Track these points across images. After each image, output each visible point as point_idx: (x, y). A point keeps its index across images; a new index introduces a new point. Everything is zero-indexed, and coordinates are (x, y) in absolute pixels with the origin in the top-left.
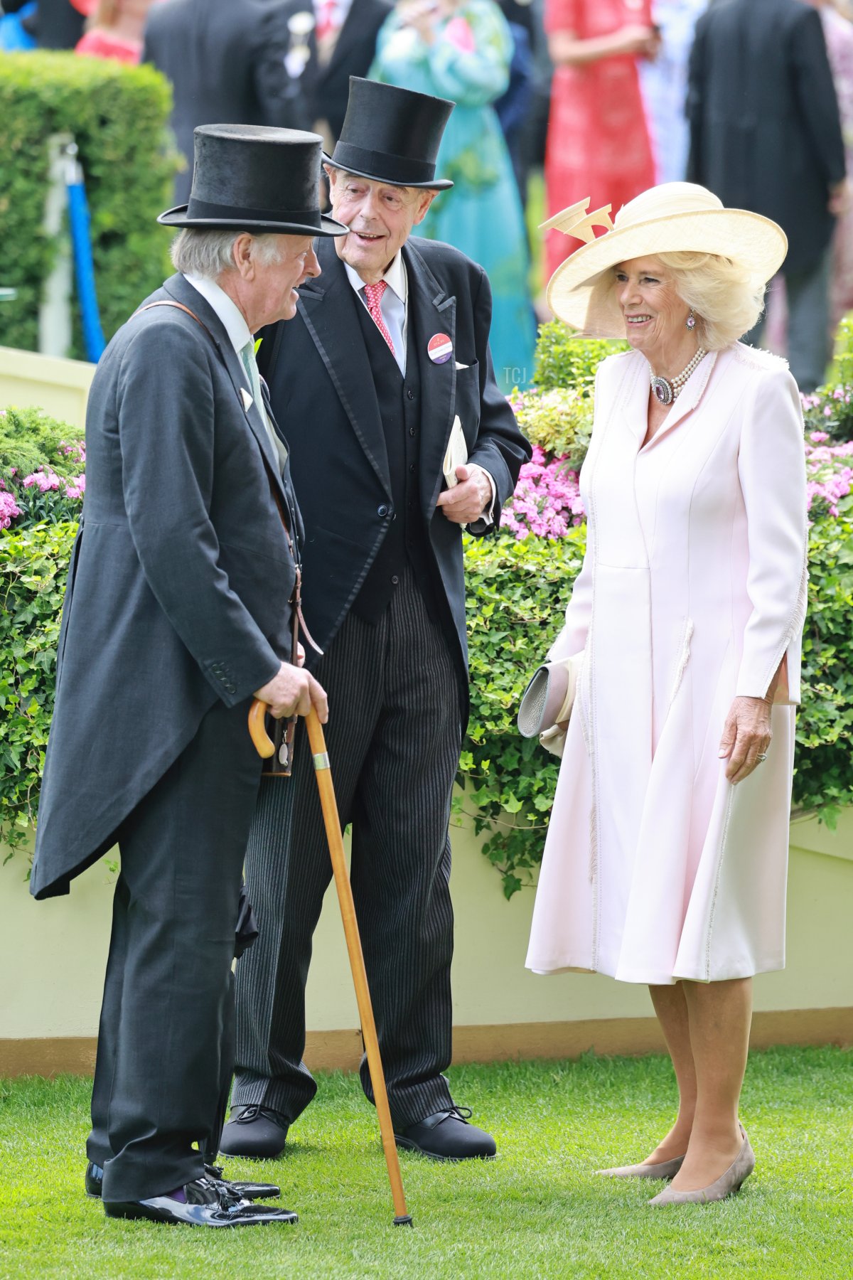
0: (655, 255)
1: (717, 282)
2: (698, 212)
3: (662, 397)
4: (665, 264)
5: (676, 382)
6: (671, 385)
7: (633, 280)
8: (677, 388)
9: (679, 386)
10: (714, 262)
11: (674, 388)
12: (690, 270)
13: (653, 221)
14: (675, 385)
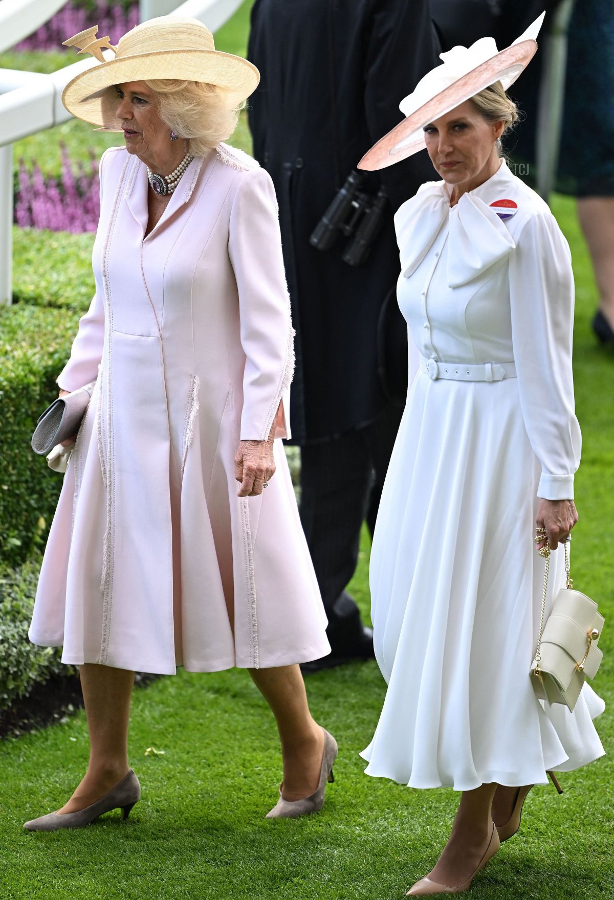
0: (143, 81)
1: (193, 105)
2: (169, 51)
3: (159, 190)
4: (150, 88)
5: (170, 179)
6: (166, 181)
7: (127, 98)
8: (171, 183)
9: (172, 182)
10: (194, 87)
11: (168, 183)
12: (172, 94)
13: (132, 58)
14: (169, 181)
